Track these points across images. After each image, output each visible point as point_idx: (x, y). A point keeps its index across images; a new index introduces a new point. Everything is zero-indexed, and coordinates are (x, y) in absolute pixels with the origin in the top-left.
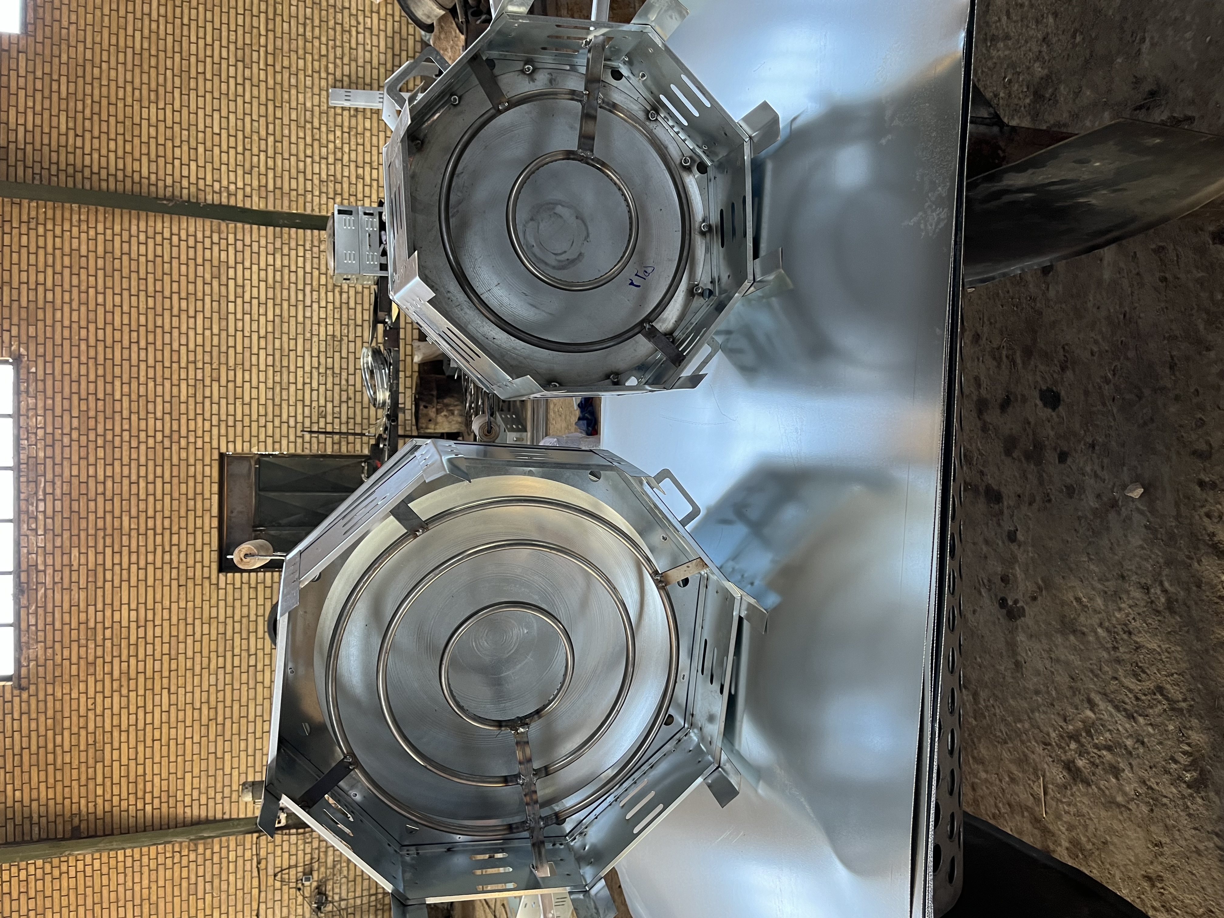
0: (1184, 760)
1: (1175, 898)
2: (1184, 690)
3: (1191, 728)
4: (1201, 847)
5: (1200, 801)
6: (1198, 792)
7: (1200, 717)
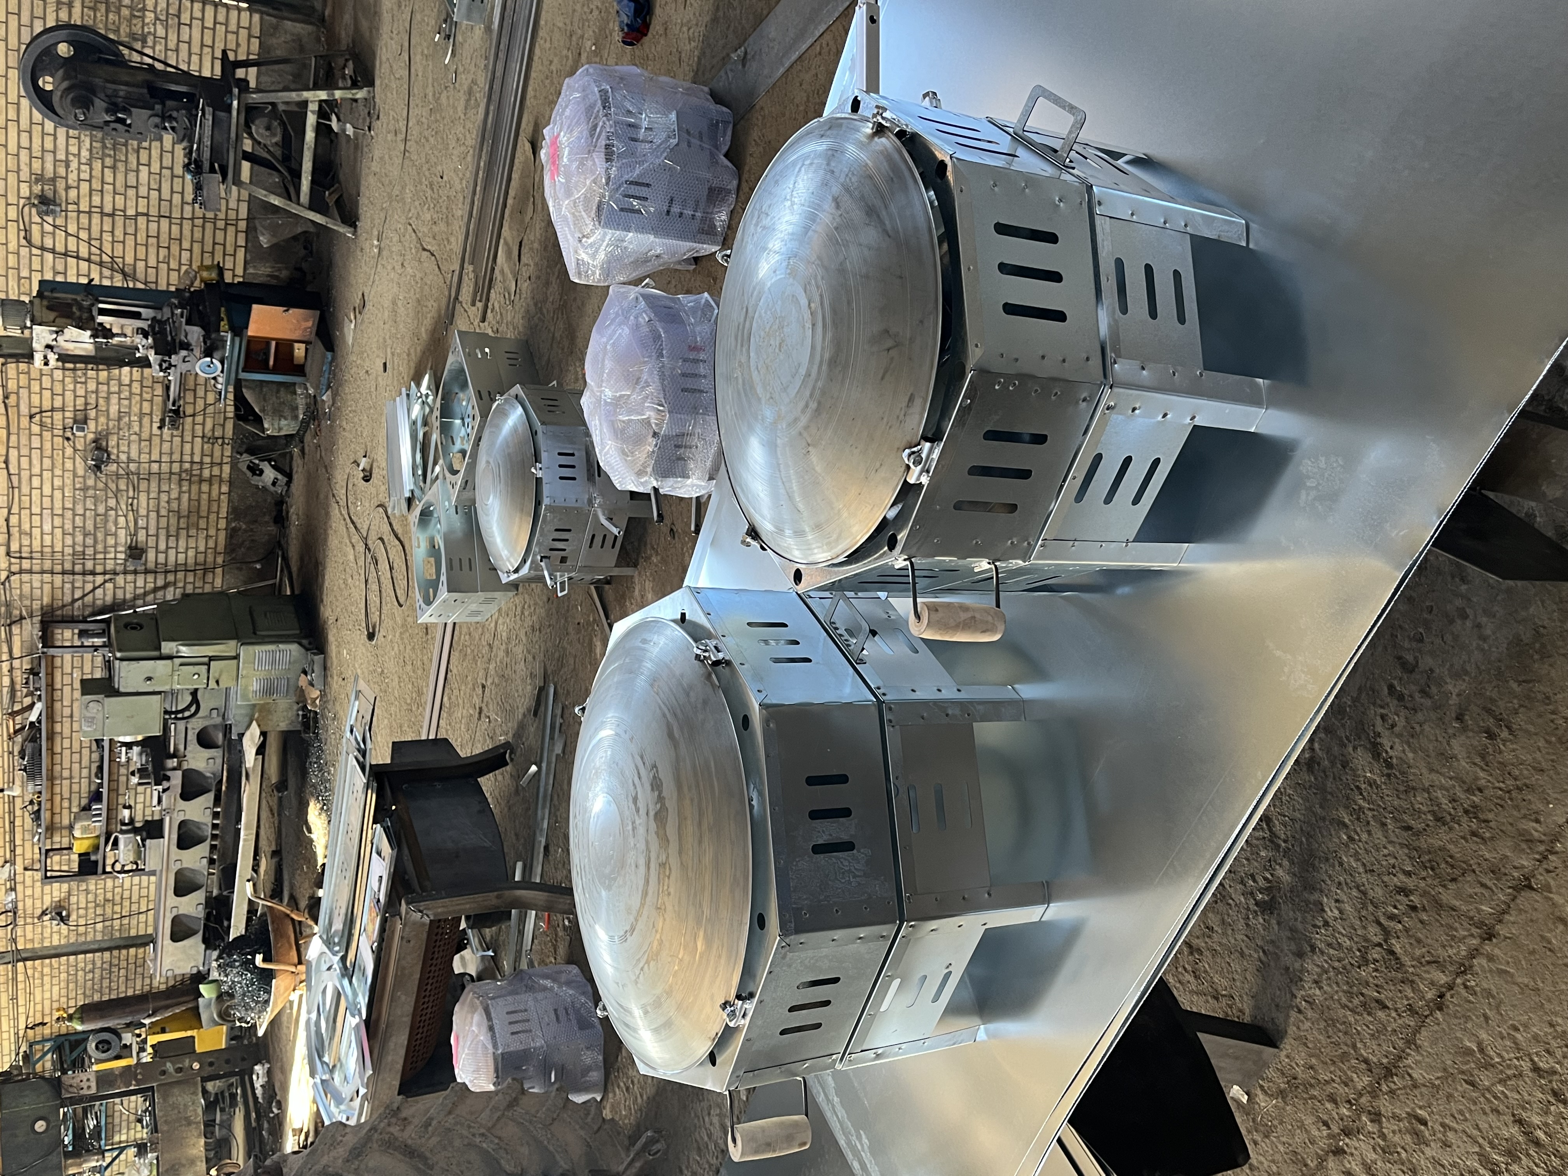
0: (1262, 883)
1: (1206, 972)
2: (1289, 833)
3: (1280, 865)
4: (1247, 951)
5: (1261, 921)
6: (1263, 913)
7: (1292, 863)
